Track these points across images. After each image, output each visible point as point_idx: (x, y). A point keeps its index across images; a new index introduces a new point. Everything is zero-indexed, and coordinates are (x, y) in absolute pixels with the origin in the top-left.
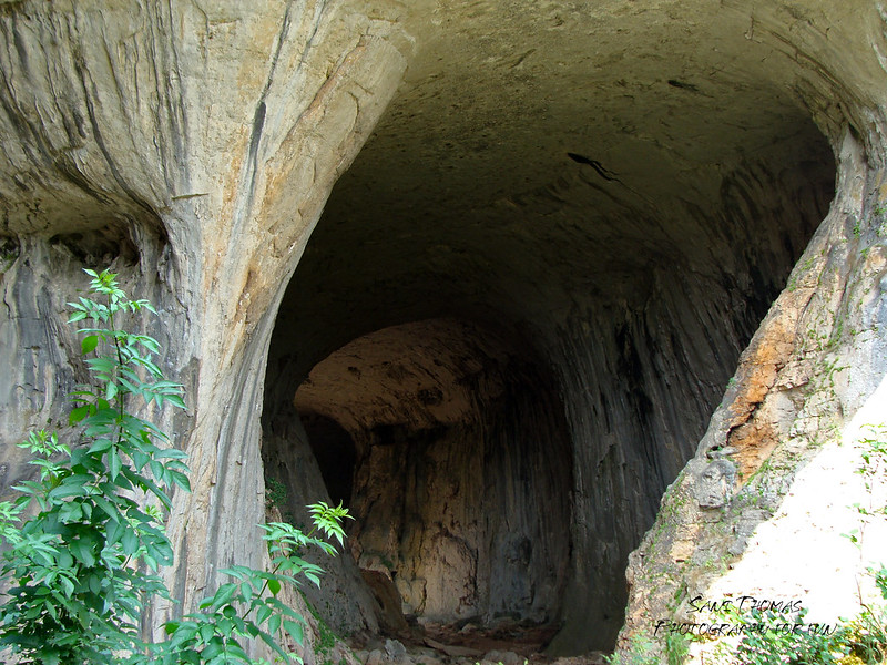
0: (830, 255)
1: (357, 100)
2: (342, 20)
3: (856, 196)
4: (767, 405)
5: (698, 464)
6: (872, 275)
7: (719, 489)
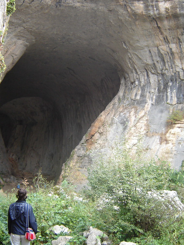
0: (114, 105)
1: (13, 57)
2: (11, 40)
3: (122, 92)
4: (95, 136)
5: (79, 147)
6: (120, 111)
7: (82, 152)
